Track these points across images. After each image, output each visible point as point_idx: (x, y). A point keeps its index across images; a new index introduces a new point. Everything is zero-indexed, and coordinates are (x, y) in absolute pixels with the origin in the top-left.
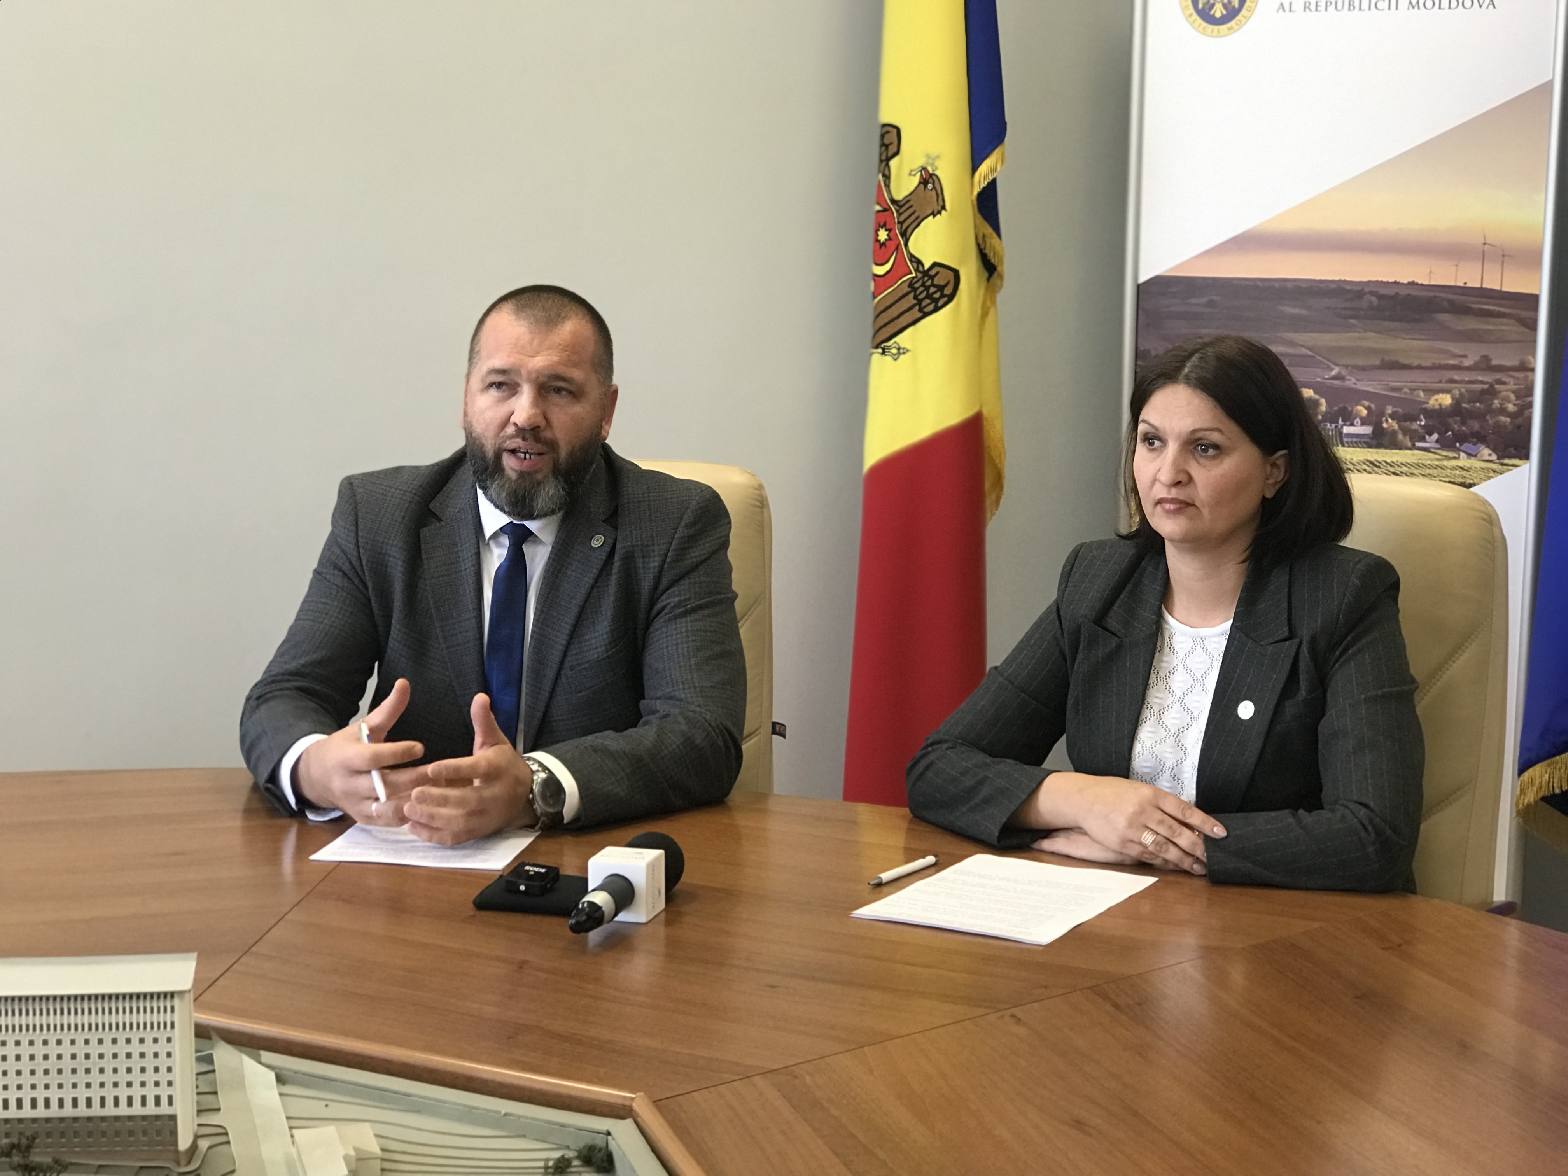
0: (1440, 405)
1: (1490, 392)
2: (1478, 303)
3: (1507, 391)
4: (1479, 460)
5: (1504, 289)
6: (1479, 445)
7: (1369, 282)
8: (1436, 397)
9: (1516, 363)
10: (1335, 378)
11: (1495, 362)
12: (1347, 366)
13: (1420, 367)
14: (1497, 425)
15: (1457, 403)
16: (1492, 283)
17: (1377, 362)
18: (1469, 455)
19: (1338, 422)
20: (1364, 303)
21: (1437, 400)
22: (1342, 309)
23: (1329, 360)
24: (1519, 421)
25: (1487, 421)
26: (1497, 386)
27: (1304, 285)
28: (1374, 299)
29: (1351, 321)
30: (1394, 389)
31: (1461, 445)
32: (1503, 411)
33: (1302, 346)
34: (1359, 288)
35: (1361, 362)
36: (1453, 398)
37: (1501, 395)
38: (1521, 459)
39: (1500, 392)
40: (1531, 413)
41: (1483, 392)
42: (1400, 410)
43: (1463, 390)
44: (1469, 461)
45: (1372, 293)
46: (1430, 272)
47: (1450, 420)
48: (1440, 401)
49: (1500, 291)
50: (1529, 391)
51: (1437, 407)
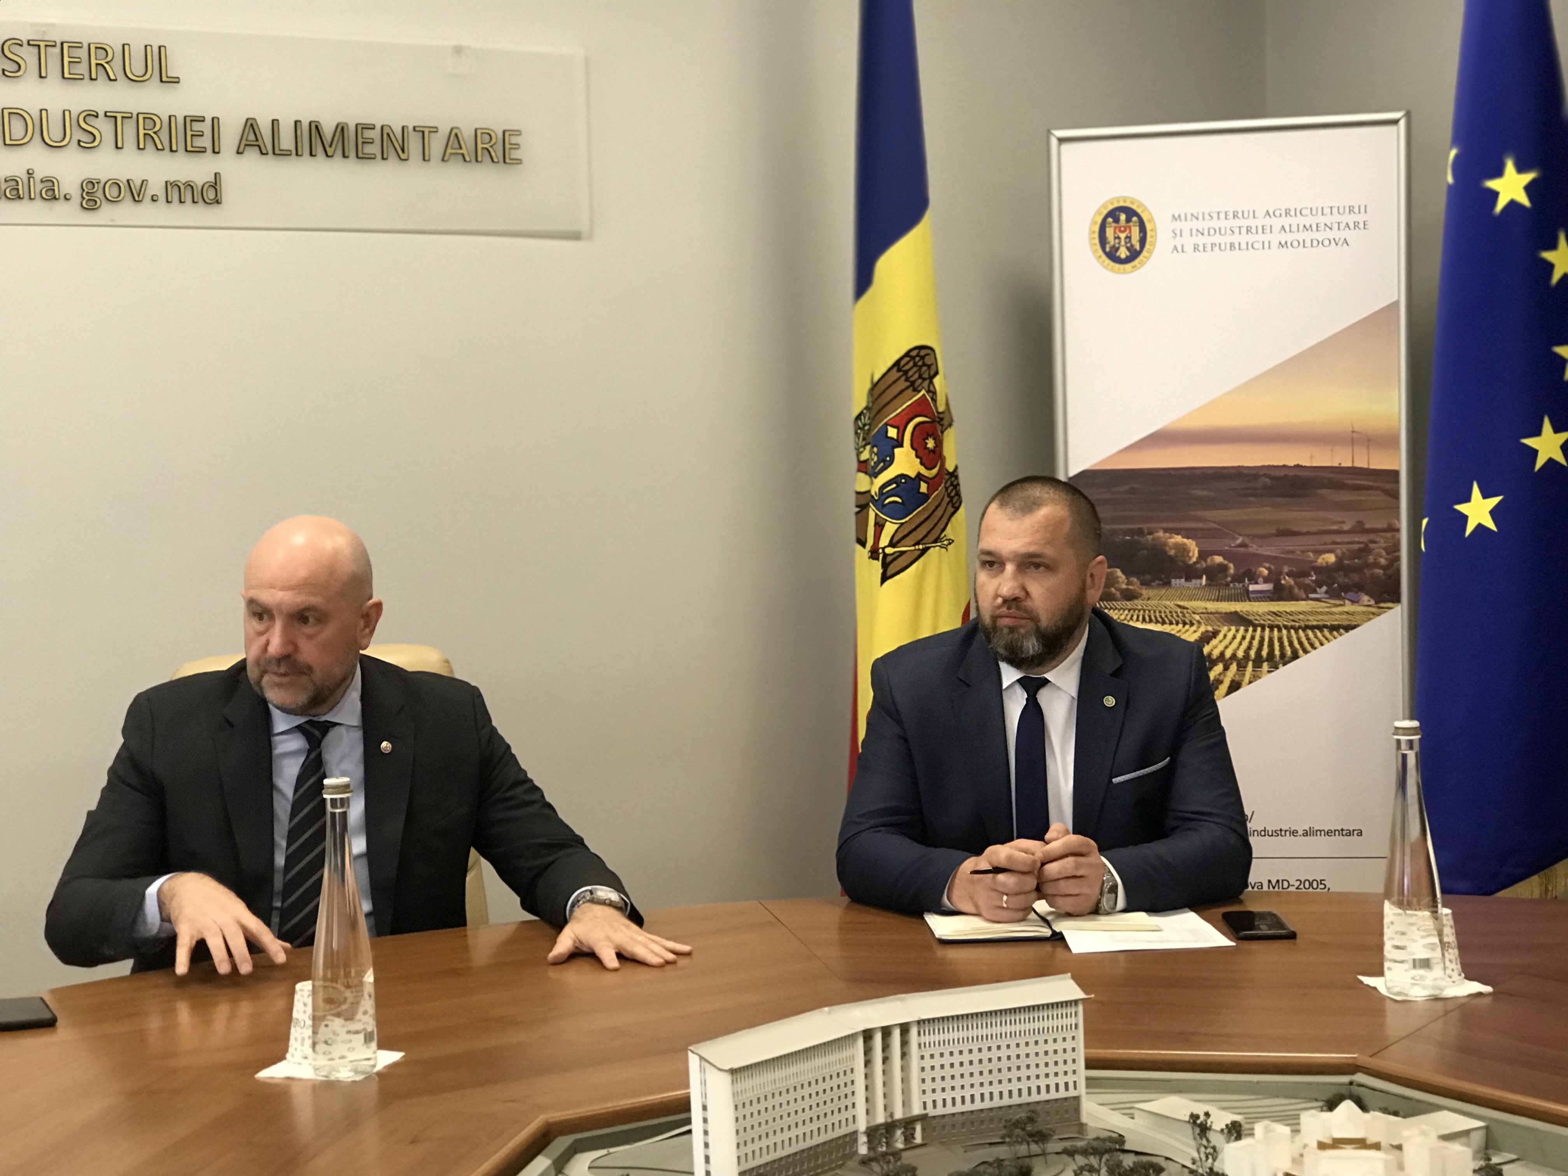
0: (1327, 563)
1: (1365, 550)
2: (1351, 479)
3: (1378, 548)
4: (1361, 605)
5: (1372, 467)
6: (1360, 593)
7: (1263, 467)
8: (1323, 556)
9: (1385, 526)
10: (1240, 546)
11: (1368, 526)
12: (1248, 536)
13: (1308, 533)
14: (1373, 576)
15: (1340, 559)
16: (1361, 463)
17: (1274, 531)
18: (1353, 602)
19: (1244, 582)
20: (1259, 484)
21: (1323, 559)
22: (1243, 489)
23: (1233, 532)
24: (1390, 572)
25: (1364, 573)
26: (1371, 545)
27: (1210, 472)
28: (1267, 480)
29: (1252, 499)
30: (1289, 552)
31: (1345, 594)
32: (1376, 565)
33: (1210, 521)
34: (1254, 472)
35: (1262, 531)
36: (1337, 557)
37: (1374, 552)
38: (1393, 602)
39: (1374, 549)
40: (1399, 565)
41: (1361, 550)
42: (1294, 569)
43: (1344, 550)
44: (1354, 607)
45: (1265, 475)
46: (1311, 456)
47: (1336, 575)
48: (1326, 560)
49: (1368, 470)
50: (1396, 547)
51: (1324, 564)
